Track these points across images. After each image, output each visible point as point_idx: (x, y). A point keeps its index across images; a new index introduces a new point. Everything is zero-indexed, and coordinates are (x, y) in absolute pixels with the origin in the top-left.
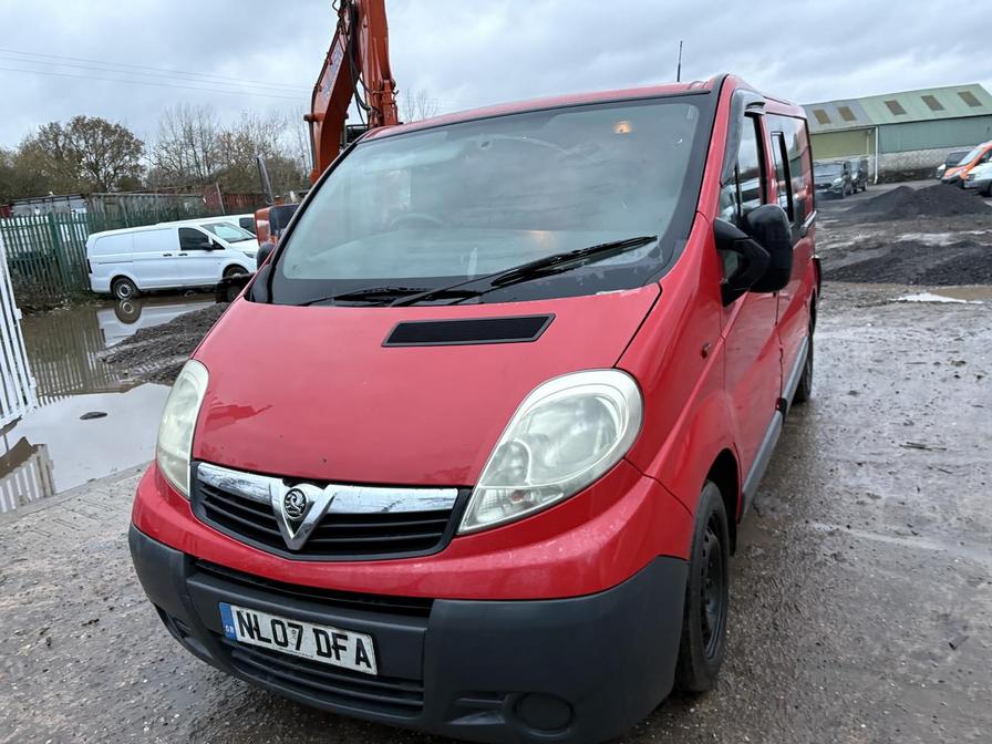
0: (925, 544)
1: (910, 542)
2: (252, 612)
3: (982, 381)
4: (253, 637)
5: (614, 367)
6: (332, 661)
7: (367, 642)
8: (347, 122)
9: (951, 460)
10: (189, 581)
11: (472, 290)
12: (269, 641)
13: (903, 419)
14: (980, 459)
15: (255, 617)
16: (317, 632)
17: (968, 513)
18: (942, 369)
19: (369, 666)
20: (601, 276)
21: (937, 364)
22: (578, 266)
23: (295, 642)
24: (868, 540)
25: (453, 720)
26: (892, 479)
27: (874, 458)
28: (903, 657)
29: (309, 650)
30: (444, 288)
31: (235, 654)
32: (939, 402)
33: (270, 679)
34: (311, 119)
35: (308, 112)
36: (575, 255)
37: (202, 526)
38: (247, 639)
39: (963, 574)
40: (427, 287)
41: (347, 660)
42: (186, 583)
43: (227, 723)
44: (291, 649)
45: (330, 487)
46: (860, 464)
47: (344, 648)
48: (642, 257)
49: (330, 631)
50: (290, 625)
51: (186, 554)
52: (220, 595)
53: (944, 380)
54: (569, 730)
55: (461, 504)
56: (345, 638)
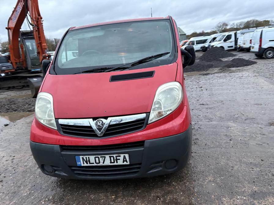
0: (214, 123)
1: (211, 123)
2: (87, 157)
3: (207, 90)
4: (87, 163)
5: (175, 81)
6: (115, 164)
7: (127, 156)
8: (21, 30)
9: (210, 106)
10: (62, 153)
11: (126, 67)
12: (93, 163)
13: (196, 100)
14: (216, 105)
15: (89, 158)
16: (110, 157)
17: (219, 116)
18: (198, 89)
19: (127, 162)
20: (159, 62)
21: (196, 88)
22: (152, 60)
23: (103, 161)
24: (203, 124)
25: (148, 172)
26: (201, 111)
27: (195, 108)
28: (223, 144)
29: (107, 162)
30: (119, 67)
31: (75, 172)
32: (201, 95)
33: (88, 176)
34: (8, 29)
35: (7, 26)
36: (152, 57)
37: (64, 136)
38: (85, 165)
39: (225, 127)
40: (114, 67)
41: (120, 162)
42: (61, 153)
43: (69, 195)
44: (101, 164)
45: (109, 118)
46: (193, 109)
47: (119, 159)
48: (168, 57)
49: (115, 156)
50: (101, 157)
51: (60, 145)
52: (75, 154)
53: (200, 91)
54: (176, 167)
55: (148, 117)
56: (120, 156)
